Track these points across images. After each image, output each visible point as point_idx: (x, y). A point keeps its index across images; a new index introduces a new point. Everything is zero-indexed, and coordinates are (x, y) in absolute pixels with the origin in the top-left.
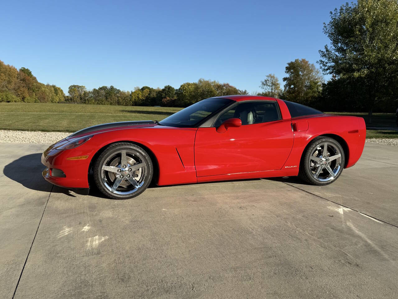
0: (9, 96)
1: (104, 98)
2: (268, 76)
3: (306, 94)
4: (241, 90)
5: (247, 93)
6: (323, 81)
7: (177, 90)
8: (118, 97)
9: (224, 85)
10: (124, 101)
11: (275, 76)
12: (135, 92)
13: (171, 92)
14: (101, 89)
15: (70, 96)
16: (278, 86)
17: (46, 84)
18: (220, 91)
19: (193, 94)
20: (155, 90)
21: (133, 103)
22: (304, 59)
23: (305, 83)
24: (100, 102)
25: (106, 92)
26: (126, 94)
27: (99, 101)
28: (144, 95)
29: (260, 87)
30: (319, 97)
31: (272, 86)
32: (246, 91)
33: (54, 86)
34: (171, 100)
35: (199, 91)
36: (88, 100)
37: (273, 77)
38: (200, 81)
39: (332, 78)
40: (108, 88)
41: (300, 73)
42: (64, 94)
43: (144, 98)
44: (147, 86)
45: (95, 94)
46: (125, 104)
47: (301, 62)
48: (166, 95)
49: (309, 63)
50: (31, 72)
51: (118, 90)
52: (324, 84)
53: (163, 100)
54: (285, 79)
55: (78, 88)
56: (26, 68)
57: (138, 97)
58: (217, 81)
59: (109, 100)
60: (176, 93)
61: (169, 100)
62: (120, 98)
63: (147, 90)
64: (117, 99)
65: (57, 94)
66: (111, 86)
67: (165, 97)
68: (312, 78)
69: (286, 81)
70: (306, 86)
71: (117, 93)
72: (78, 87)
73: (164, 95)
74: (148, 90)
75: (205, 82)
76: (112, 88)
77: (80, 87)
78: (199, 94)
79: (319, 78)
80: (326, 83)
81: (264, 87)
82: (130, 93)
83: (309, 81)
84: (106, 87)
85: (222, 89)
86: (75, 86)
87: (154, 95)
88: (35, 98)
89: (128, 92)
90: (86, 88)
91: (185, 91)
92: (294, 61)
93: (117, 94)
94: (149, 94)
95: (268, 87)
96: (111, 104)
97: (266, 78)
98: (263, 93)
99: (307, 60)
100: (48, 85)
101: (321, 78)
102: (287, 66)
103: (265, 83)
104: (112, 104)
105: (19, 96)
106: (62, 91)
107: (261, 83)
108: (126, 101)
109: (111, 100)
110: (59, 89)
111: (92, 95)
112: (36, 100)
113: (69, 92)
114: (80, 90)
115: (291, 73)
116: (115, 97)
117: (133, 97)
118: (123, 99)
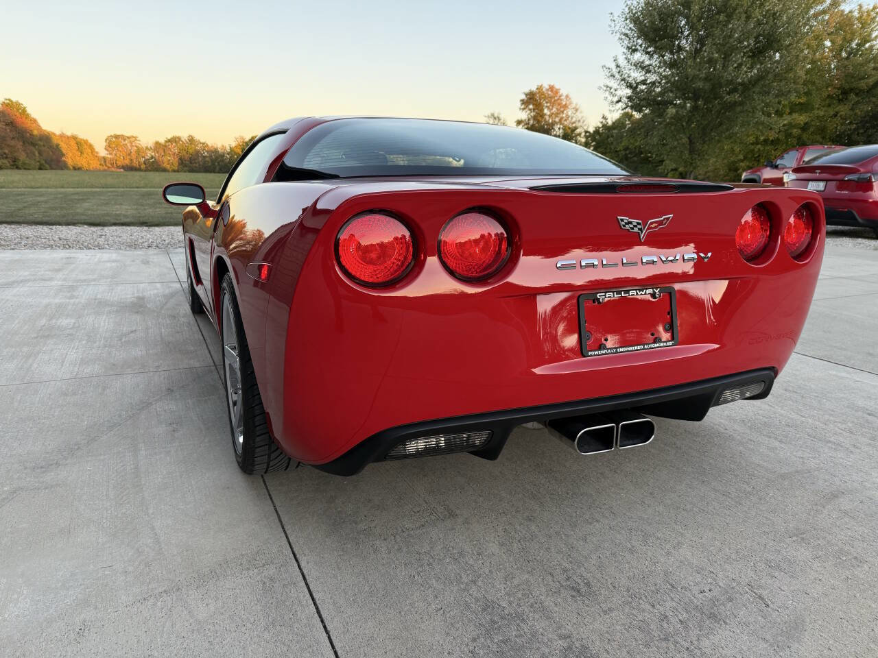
2: (489, 117)
6: (585, 125)
10: (216, 164)
11: (502, 116)
14: (169, 141)
15: (109, 156)
17: (58, 134)
22: (552, 84)
23: (554, 130)
25: (180, 147)
26: (219, 150)
33: (74, 138)
36: (144, 162)
37: (498, 118)
39: (601, 120)
40: (183, 140)
41: (546, 111)
42: (97, 153)
45: (157, 152)
46: (218, 170)
47: (547, 90)
49: (560, 93)
50: (25, 108)
51: (203, 144)
52: (586, 132)
54: (519, 122)
55: (125, 140)
56: (14, 100)
59: (186, 163)
62: (207, 159)
64: (203, 161)
65: (82, 153)
66: (189, 136)
68: (566, 120)
69: (521, 126)
71: (201, 149)
72: (123, 137)
76: (191, 139)
77: (128, 137)
79: (579, 121)
80: (591, 130)
82: (227, 149)
83: (562, 126)
84: (179, 138)
86: (117, 137)
88: (39, 162)
89: (223, 147)
90: (139, 141)
92: (534, 89)
99: (557, 87)
100: (62, 136)
101: (582, 121)
102: (523, 97)
104: (193, 170)
105: (7, 157)
106: (91, 147)
108: (221, 163)
109: (192, 163)
110: (86, 142)
111: (153, 154)
112: (41, 165)
113: (106, 149)
114: (128, 144)
115: (529, 112)
116: (198, 156)
117: (232, 156)
118: (214, 160)
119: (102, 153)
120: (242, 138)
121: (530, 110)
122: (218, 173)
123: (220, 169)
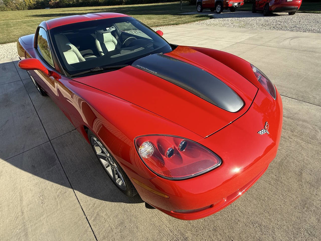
1: (4, 6)
8: (15, 4)
10: (21, 6)
21: (28, 7)
24: (3, 9)
34: (55, 2)
43: (35, 3)
53: (50, 3)
57: (30, 2)
59: (9, 7)
62: (17, 4)
64: (15, 5)
96: (12, 10)
108: (23, 6)
116: (13, 4)
117: (26, 2)
118: (20, 5)
122: (23, 10)
123: (23, 8)
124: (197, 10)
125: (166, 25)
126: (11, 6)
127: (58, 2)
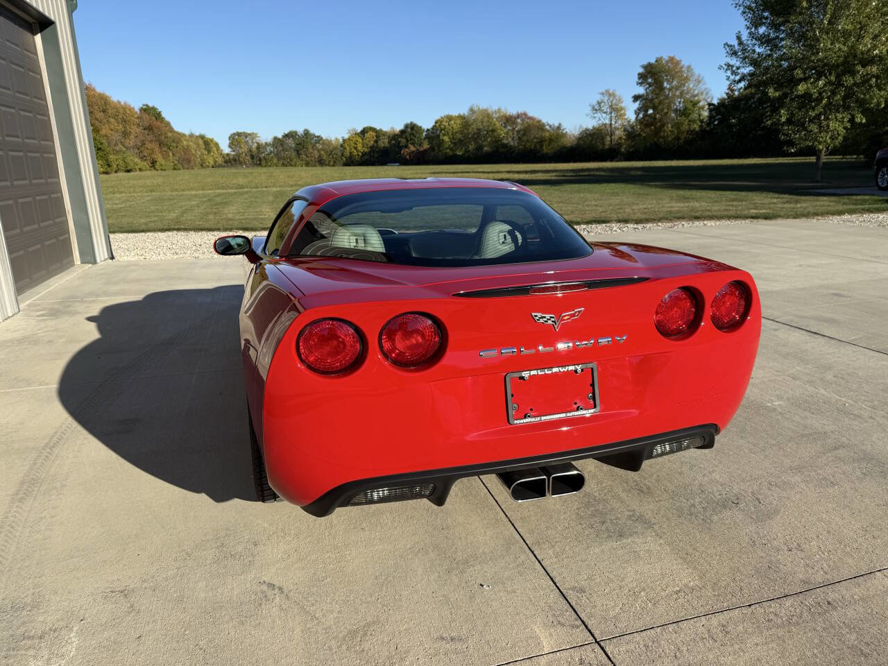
0: (128, 160)
1: (294, 154)
2: (603, 94)
3: (678, 125)
4: (551, 123)
5: (563, 129)
6: (708, 98)
7: (428, 130)
8: (319, 150)
9: (518, 116)
10: (331, 156)
11: (617, 93)
12: (349, 139)
13: (417, 135)
14: (286, 136)
15: (233, 153)
16: (623, 112)
17: (187, 134)
18: (510, 128)
19: (459, 136)
20: (386, 132)
21: (347, 160)
22: (672, 55)
23: (675, 104)
24: (288, 162)
25: (297, 141)
26: (333, 142)
27: (284, 159)
28: (367, 144)
29: (587, 115)
30: (703, 131)
31: (611, 113)
32: (560, 124)
33: (202, 137)
34: (418, 150)
35: (470, 131)
36: (264, 158)
37: (614, 94)
38: (472, 110)
39: (727, 91)
40: (299, 134)
41: (665, 84)
42: (222, 151)
43: (366, 150)
44: (372, 126)
45: (276, 148)
46: (332, 163)
47: (667, 62)
48: (407, 141)
49: (681, 65)
50: (160, 112)
51: (318, 137)
52: (710, 104)
53: (402, 152)
54: (636, 98)
55: (246, 137)
56: (151, 105)
57: (356, 148)
58: (503, 110)
59: (302, 158)
60: (427, 137)
61: (413, 152)
62: (322, 152)
63: (371, 132)
64: (318, 154)
65: (209, 151)
66: (305, 130)
67: (406, 147)
68: (687, 93)
69: (638, 102)
70: (676, 111)
71: (316, 143)
72: (246, 135)
73: (403, 141)
74: (374, 134)
75: (482, 111)
76: (307, 133)
77: (249, 134)
78: (470, 136)
79: (702, 93)
80: (715, 102)
81: (596, 115)
82: (341, 140)
83: (682, 100)
84: (296, 133)
85: (514, 123)
86: (239, 134)
87: (384, 143)
88: (173, 162)
89: (336, 139)
90: (259, 137)
91: (443, 132)
92: (653, 61)
93: (317, 145)
94: (376, 142)
95: (604, 115)
96: (307, 164)
97: (599, 98)
98: (594, 128)
99: (678, 58)
100: (191, 136)
101: (704, 93)
102: (641, 70)
103: (597, 108)
104: (309, 163)
105: (146, 160)
106: (217, 145)
107: (590, 108)
108: (335, 156)
109: (307, 157)
110: (212, 140)
111: (272, 149)
112: (175, 165)
113: (229, 146)
114: (250, 141)
115: (647, 86)
116: (314, 150)
117: (345, 149)
118: (329, 153)
119: (226, 150)
120: (354, 130)
121: (649, 84)
122: (333, 166)
123: (335, 162)
124: (877, 183)
125: (729, 218)
126: (309, 155)
127: (425, 150)
